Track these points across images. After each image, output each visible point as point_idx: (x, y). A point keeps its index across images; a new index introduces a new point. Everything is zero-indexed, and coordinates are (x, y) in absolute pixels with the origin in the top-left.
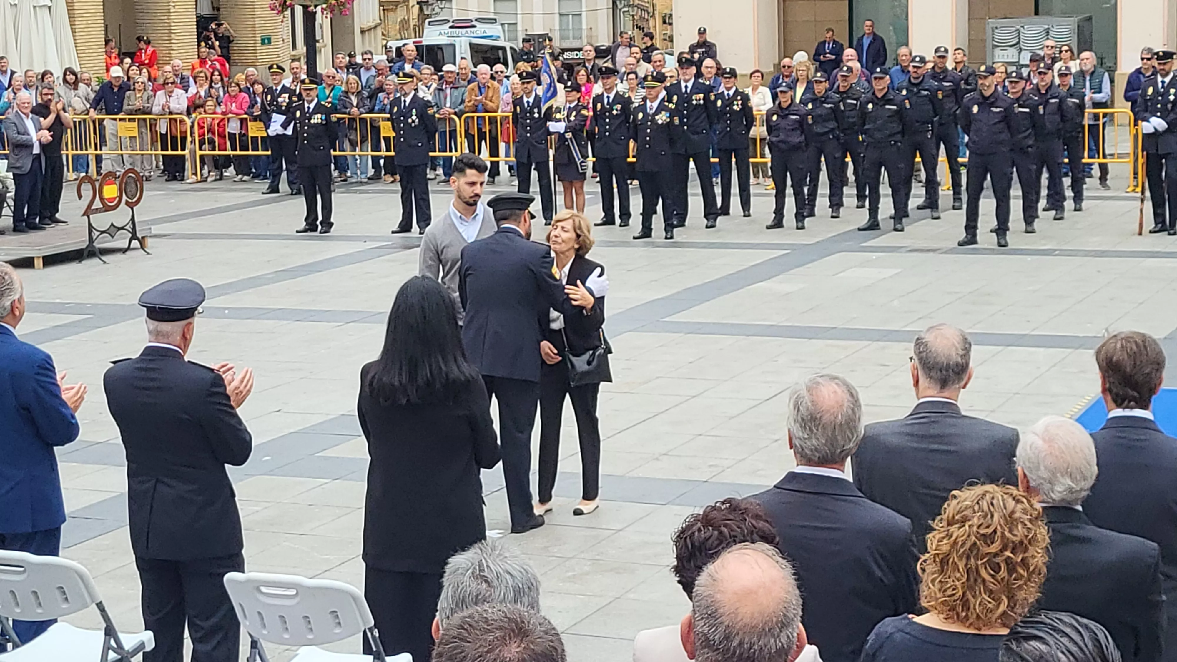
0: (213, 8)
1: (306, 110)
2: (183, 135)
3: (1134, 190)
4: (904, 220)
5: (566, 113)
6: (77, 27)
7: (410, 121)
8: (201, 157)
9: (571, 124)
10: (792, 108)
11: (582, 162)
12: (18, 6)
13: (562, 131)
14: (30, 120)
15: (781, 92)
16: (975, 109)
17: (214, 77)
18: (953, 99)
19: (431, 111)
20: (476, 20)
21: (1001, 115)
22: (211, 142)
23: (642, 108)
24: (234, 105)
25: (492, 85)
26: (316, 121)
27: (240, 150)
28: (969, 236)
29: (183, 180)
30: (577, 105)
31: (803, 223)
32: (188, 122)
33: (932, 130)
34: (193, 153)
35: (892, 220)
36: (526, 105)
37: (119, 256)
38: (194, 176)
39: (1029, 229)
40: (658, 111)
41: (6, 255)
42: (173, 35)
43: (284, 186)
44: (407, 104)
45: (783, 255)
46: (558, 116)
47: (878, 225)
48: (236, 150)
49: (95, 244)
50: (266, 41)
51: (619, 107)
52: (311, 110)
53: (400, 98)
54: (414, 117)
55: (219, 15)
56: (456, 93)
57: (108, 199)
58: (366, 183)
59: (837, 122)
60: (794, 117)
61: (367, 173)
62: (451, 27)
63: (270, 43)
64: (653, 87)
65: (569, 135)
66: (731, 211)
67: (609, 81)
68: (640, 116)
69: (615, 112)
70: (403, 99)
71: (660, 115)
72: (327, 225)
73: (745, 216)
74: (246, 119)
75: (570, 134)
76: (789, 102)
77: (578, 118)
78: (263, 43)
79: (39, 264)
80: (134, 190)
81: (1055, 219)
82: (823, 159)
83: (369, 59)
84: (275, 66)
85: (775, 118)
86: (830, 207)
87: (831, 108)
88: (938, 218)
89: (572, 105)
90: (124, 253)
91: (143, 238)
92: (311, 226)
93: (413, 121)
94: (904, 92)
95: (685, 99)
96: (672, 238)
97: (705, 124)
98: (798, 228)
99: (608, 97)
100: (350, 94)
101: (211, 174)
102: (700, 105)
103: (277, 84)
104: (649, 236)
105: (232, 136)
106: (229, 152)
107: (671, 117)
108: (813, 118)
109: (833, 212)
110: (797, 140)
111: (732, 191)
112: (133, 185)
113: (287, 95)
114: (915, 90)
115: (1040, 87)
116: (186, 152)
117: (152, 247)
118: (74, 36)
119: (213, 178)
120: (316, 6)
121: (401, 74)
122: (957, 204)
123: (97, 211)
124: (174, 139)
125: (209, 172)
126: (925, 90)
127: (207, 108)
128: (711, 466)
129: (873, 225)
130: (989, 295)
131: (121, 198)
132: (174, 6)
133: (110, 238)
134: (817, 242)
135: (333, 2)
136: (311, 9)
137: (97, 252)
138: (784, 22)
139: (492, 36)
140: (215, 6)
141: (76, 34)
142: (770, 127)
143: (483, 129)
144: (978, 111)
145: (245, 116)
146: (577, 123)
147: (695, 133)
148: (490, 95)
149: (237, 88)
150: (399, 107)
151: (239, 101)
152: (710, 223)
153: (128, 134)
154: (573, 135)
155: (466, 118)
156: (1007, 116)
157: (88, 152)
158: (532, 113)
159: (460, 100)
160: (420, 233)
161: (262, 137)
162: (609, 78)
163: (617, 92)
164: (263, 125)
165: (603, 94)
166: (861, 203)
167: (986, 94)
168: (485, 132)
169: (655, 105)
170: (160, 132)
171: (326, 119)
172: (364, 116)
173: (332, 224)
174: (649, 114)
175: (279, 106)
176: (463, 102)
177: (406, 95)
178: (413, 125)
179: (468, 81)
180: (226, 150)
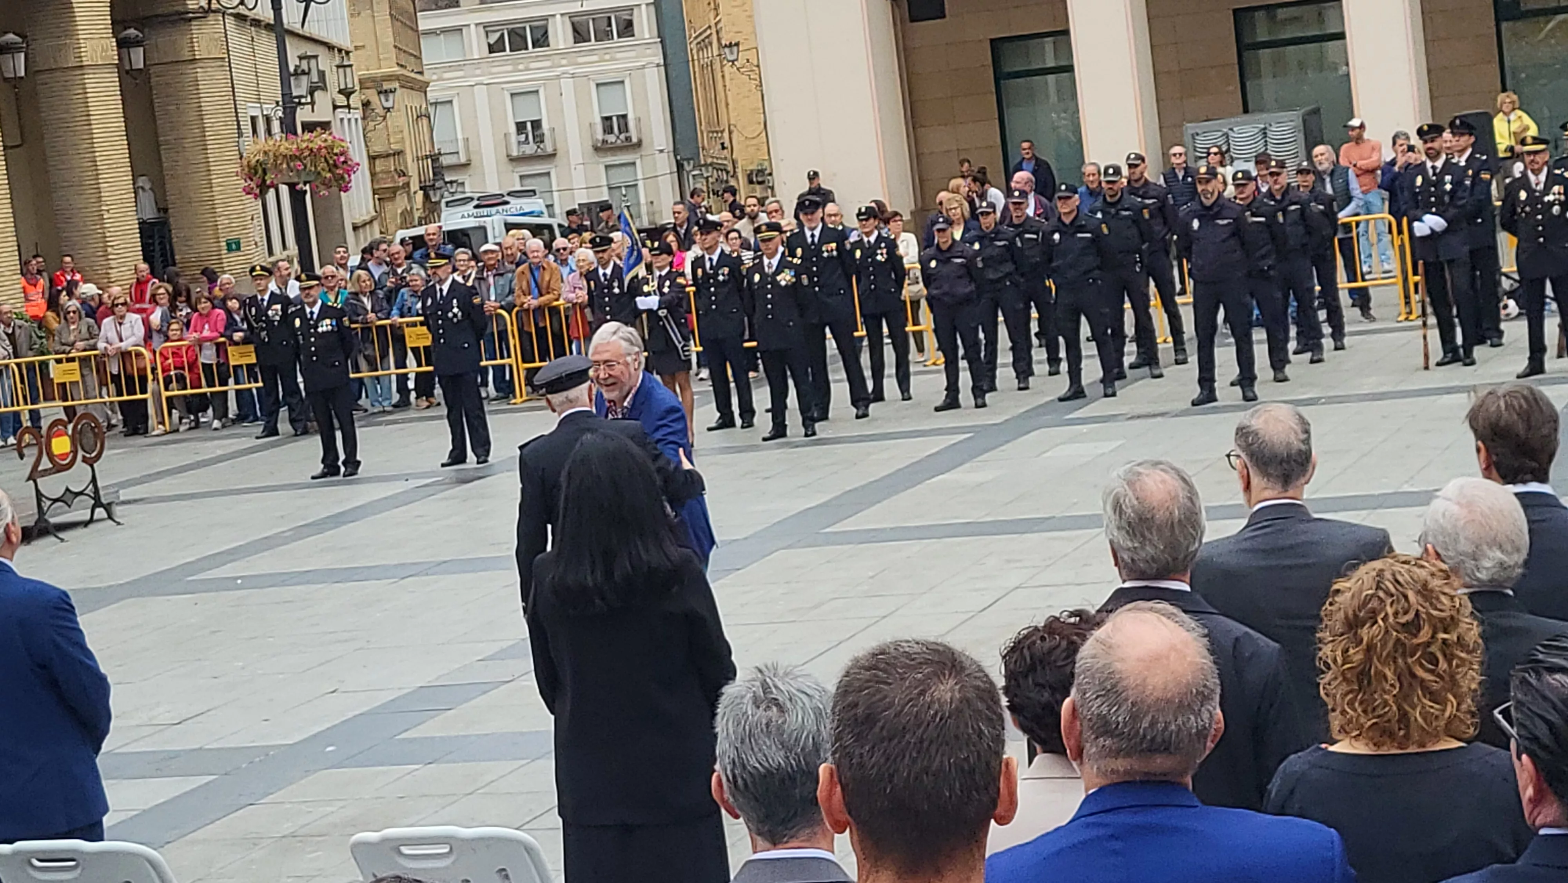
0: (159, 210)
1: (309, 316)
2: (142, 373)
3: (1407, 319)
4: (1119, 383)
5: (656, 283)
7: (450, 315)
8: (169, 399)
9: (664, 298)
10: (954, 249)
11: (684, 346)
13: (655, 308)
15: (939, 230)
16: (1196, 224)
18: (1160, 220)
19: (477, 301)
20: (509, 194)
21: (1229, 228)
22: (181, 379)
23: (758, 267)
24: (207, 326)
25: (549, 265)
26: (325, 329)
27: (220, 385)
28: (1205, 393)
29: (146, 432)
30: (670, 272)
31: (983, 400)
32: (147, 354)
33: (1140, 262)
34: (157, 396)
35: (1101, 384)
36: (602, 279)
37: (80, 532)
38: (160, 426)
39: (1280, 376)
40: (779, 271)
42: (109, 249)
43: (284, 426)
44: (445, 293)
45: (963, 441)
46: (646, 289)
47: (1083, 392)
48: (214, 386)
49: (46, 517)
50: (234, 246)
51: (726, 270)
52: (315, 316)
53: (434, 286)
54: (455, 310)
55: (168, 219)
56: (501, 281)
57: (57, 456)
58: (390, 412)
59: (1015, 263)
60: (959, 261)
61: (390, 399)
62: (476, 207)
63: (238, 249)
64: (770, 240)
65: (662, 313)
66: (886, 396)
67: (709, 237)
68: (757, 278)
69: (721, 278)
70: (438, 287)
71: (783, 275)
72: (353, 464)
73: (903, 399)
74: (224, 343)
75: (665, 311)
76: (950, 242)
77: (673, 289)
78: (230, 250)
80: (92, 442)
81: (1312, 362)
84: (258, 268)
85: (933, 264)
86: (1016, 377)
87: (1004, 246)
88: (1161, 376)
89: (663, 273)
90: (86, 526)
91: (110, 504)
92: (330, 468)
93: (455, 315)
94: (1099, 215)
95: (812, 252)
96: (814, 434)
97: (842, 281)
98: (977, 406)
99: (711, 260)
100: (360, 297)
101: (184, 421)
102: (833, 257)
103: (262, 292)
104: (784, 435)
105: (207, 367)
106: (205, 390)
107: (797, 276)
108: (983, 260)
109: (1020, 383)
110: (967, 290)
112: (91, 435)
113: (279, 307)
114: (1113, 211)
115: (1275, 193)
116: (148, 396)
117: (123, 516)
119: (187, 426)
120: (305, 184)
122: (1181, 357)
123: (46, 473)
124: (130, 379)
125: (181, 419)
126: (1127, 209)
127: (170, 333)
129: (1076, 393)
131: (75, 452)
132: (108, 211)
133: (67, 508)
134: (1006, 420)
135: (329, 175)
136: (299, 187)
137: (51, 529)
138: (918, 156)
139: (532, 212)
140: (161, 207)
142: (928, 278)
143: (541, 325)
144: (1200, 227)
145: (222, 339)
146: (673, 294)
147: (830, 295)
148: (547, 278)
149: (209, 304)
150: (434, 298)
151: (212, 322)
152: (860, 413)
153: (67, 379)
154: (669, 312)
155: (518, 312)
156: (1238, 230)
157: (16, 408)
158: (611, 287)
159: (507, 290)
160: (478, 463)
161: (248, 365)
162: (708, 233)
163: (722, 251)
164: (251, 348)
165: (703, 256)
166: (1053, 369)
167: (1208, 203)
168: (545, 328)
169: (775, 262)
170: (111, 372)
171: (337, 324)
172: (381, 322)
173: (359, 463)
174: (767, 275)
175: (270, 321)
176: (512, 291)
177: (441, 281)
178: (455, 320)
179: (515, 264)
180: (201, 387)
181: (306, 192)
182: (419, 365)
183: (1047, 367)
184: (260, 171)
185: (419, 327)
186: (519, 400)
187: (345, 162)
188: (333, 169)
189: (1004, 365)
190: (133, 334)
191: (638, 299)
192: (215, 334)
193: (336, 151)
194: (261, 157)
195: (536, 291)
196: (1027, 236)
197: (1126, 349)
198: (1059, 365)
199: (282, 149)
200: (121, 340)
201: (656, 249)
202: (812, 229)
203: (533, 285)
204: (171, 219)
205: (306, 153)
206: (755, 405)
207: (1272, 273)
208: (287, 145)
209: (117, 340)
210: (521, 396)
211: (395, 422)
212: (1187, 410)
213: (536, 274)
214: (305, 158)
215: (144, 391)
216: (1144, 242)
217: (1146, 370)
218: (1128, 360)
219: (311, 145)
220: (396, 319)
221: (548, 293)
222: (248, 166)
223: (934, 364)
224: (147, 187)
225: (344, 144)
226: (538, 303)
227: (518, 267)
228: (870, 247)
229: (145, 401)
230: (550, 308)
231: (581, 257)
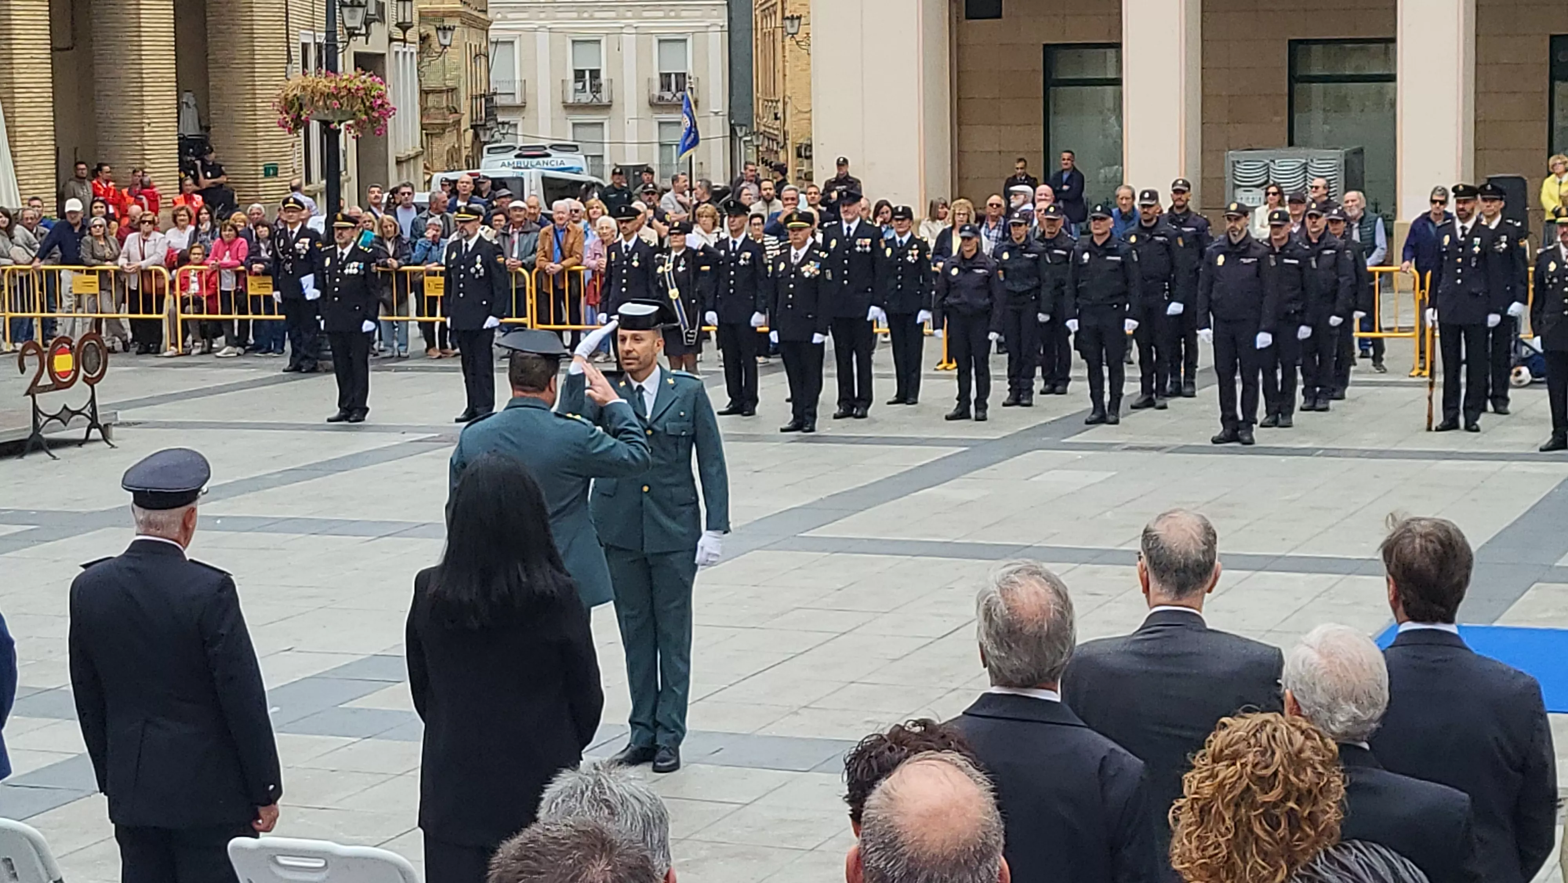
0: (201, 128)
1: (339, 256)
2: (160, 293)
6: (19, 149)
7: (473, 270)
8: (184, 321)
10: (977, 260)
11: (689, 332)
16: (1221, 260)
17: (201, 217)
18: (1196, 249)
20: (551, 147)
24: (228, 253)
25: (573, 228)
26: (352, 271)
27: (237, 313)
28: (1227, 431)
29: (158, 352)
32: (167, 274)
34: (173, 316)
36: (624, 250)
37: (74, 450)
38: (173, 348)
44: (470, 249)
45: (958, 454)
48: (230, 313)
49: (41, 432)
50: (271, 171)
51: (749, 255)
52: (345, 257)
53: (460, 241)
54: (479, 266)
55: (207, 138)
56: (526, 239)
57: (58, 373)
60: (981, 271)
62: (517, 156)
63: (276, 174)
64: (799, 230)
67: (737, 220)
68: (782, 266)
69: (742, 262)
70: (464, 242)
71: (808, 266)
74: (244, 272)
76: (974, 251)
78: (267, 175)
80: (95, 361)
83: (409, 194)
84: (291, 200)
85: (955, 272)
87: (1034, 259)
89: (679, 254)
90: (80, 445)
91: (106, 425)
93: (478, 271)
99: (734, 243)
100: (385, 240)
101: (196, 344)
102: (866, 252)
103: (292, 225)
105: (226, 295)
107: (822, 269)
112: (94, 354)
113: (307, 240)
116: (164, 316)
117: (119, 440)
118: (14, 162)
119: (199, 350)
120: (340, 123)
123: (46, 389)
124: (147, 298)
125: (194, 342)
127: (192, 257)
128: (868, 722)
131: (77, 372)
132: (149, 124)
133: (62, 425)
134: (1003, 437)
135: (364, 117)
136: (332, 126)
137: (45, 444)
138: (960, 152)
139: (571, 168)
140: (203, 124)
141: (18, 159)
142: (948, 285)
143: (561, 287)
144: (1224, 263)
145: (242, 268)
147: (858, 291)
148: (571, 241)
149: (233, 232)
151: (235, 249)
153: (86, 291)
155: (538, 273)
157: (32, 314)
158: (630, 260)
159: (531, 248)
161: (265, 296)
164: (270, 280)
165: (727, 239)
167: (1235, 240)
168: (564, 289)
169: (802, 252)
170: (129, 288)
171: (364, 269)
172: (404, 268)
173: (367, 409)
174: (792, 265)
175: (296, 254)
176: (534, 250)
177: (468, 237)
178: (477, 276)
179: (538, 224)
180: (217, 313)
181: (340, 131)
184: (297, 105)
185: (438, 277)
187: (382, 105)
188: (370, 112)
190: (155, 253)
192: (237, 262)
193: (373, 93)
194: (298, 92)
195: (559, 252)
196: (1055, 252)
199: (321, 87)
200: (143, 258)
202: (848, 222)
203: (556, 246)
204: (211, 138)
205: (344, 93)
208: (325, 82)
209: (140, 258)
211: (406, 370)
213: (560, 235)
214: (342, 97)
215: (160, 311)
219: (349, 85)
221: (571, 256)
222: (286, 98)
223: (945, 368)
224: (191, 104)
225: (383, 87)
226: (559, 267)
227: (542, 227)
228: (901, 247)
229: (160, 321)
230: (570, 272)
231: (604, 225)
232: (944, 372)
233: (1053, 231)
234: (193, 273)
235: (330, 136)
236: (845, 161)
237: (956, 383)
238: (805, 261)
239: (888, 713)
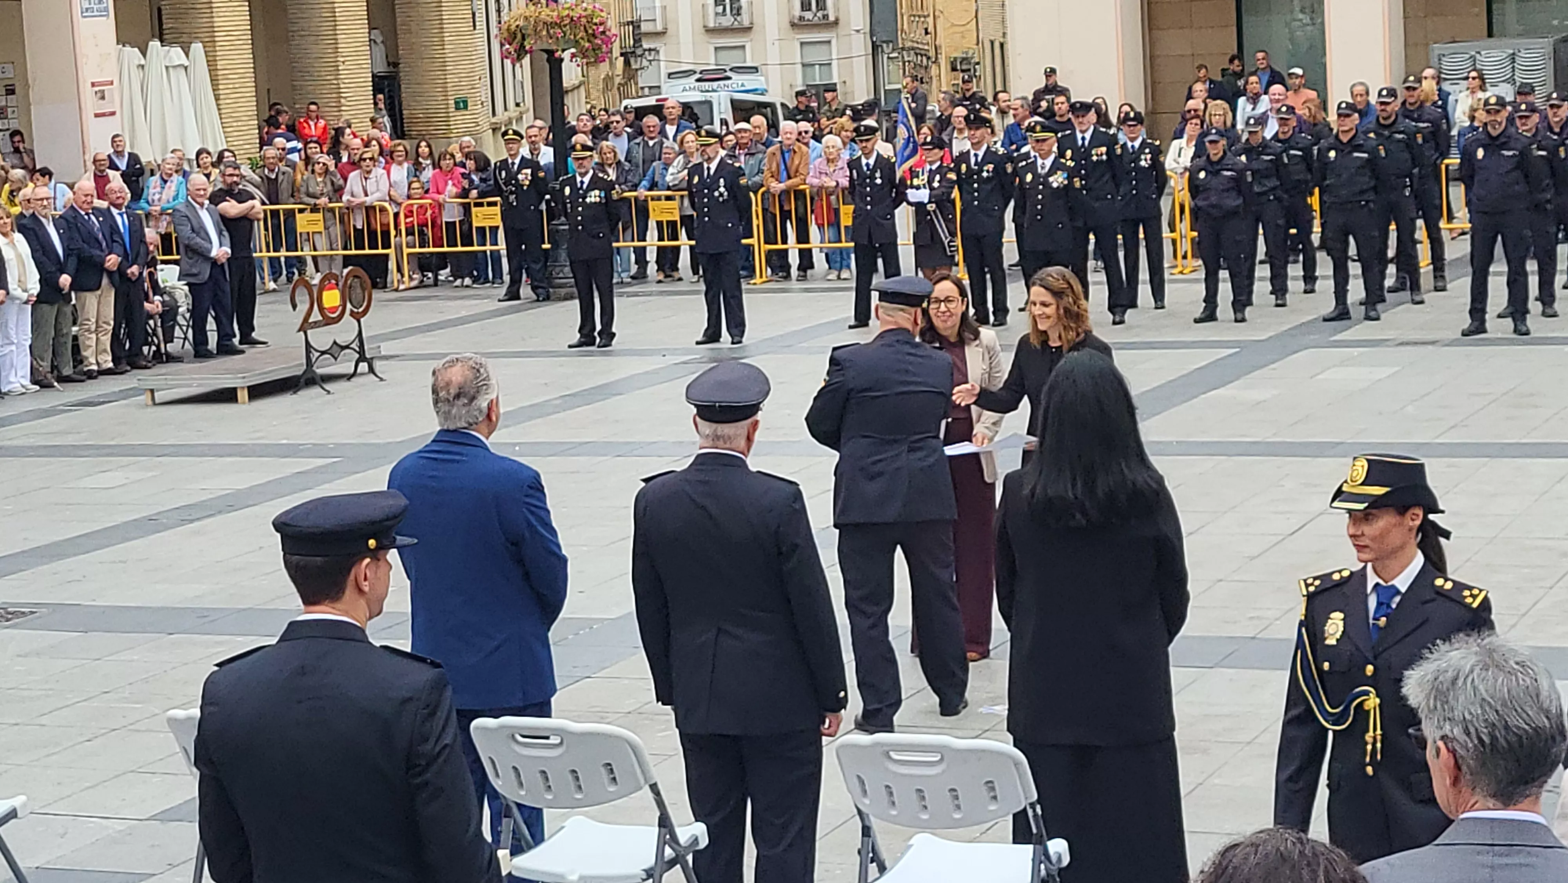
0: (389, 64)
1: (579, 185)
2: (385, 228)
4: (1379, 307)
5: (926, 177)
6: (222, 92)
7: (716, 194)
9: (934, 192)
10: (1225, 161)
11: (951, 241)
12: (146, 68)
13: (926, 201)
14: (205, 211)
15: (1211, 142)
16: (1480, 153)
17: (420, 150)
18: (1432, 144)
19: (743, 181)
20: (731, 70)
21: (1516, 159)
22: (423, 237)
23: (1031, 167)
25: (800, 148)
26: (593, 200)
27: (463, 245)
28: (1476, 323)
29: (385, 287)
30: (940, 167)
31: (1244, 315)
32: (391, 209)
33: (1411, 186)
34: (399, 251)
35: (1363, 307)
36: (865, 168)
37: (344, 384)
38: (400, 282)
39: (1549, 311)
41: (199, 386)
42: (343, 100)
43: (526, 291)
44: (712, 172)
45: (1230, 355)
46: (916, 182)
47: (1348, 313)
48: (456, 246)
49: (314, 368)
50: (462, 104)
51: (991, 167)
52: (585, 186)
53: (701, 164)
54: (722, 189)
55: (397, 73)
56: (752, 161)
57: (327, 309)
58: (629, 284)
59: (1279, 178)
60: (1229, 173)
61: (629, 271)
62: (698, 80)
63: (466, 108)
64: (1044, 140)
65: (931, 207)
66: (1139, 302)
67: (978, 133)
68: (1029, 178)
69: (985, 174)
70: (706, 165)
71: (1056, 176)
72: (608, 336)
73: (1156, 308)
74: (469, 204)
75: (934, 205)
76: (1221, 153)
77: (944, 184)
78: (457, 109)
79: (243, 397)
80: (361, 295)
82: (1261, 231)
84: (511, 132)
85: (1202, 175)
86: (1272, 293)
87: (1271, 160)
88: (1422, 302)
89: (934, 167)
90: (349, 379)
91: (372, 359)
92: (586, 338)
93: (721, 195)
94: (1372, 135)
95: (1082, 154)
97: (1111, 186)
98: (1236, 321)
99: (976, 155)
100: (606, 167)
102: (1102, 161)
103: (513, 156)
105: (450, 225)
106: (446, 249)
107: (1070, 178)
108: (1253, 174)
109: (1277, 299)
110: (1235, 203)
111: (1141, 277)
112: (359, 290)
113: (529, 171)
114: (1386, 133)
115: (1553, 124)
117: (383, 371)
118: (218, 105)
120: (563, 51)
121: (703, 133)
122: (1440, 284)
123: (316, 325)
124: (372, 234)
126: (1400, 132)
128: (1251, 618)
129: (1342, 314)
130: (1532, 395)
131: (344, 307)
132: (343, 62)
133: (333, 360)
134: (1271, 337)
135: (587, 45)
136: (557, 55)
137: (318, 379)
138: (1152, 57)
139: (756, 90)
140: (391, 60)
141: (221, 102)
142: (1195, 188)
143: (786, 208)
144: (1484, 157)
145: (467, 200)
146: (944, 190)
147: (1097, 199)
148: (797, 162)
150: (701, 176)
152: (1117, 319)
153: (310, 229)
154: (937, 206)
155: (763, 194)
156: (1523, 160)
158: (873, 178)
159: (757, 170)
160: (733, 343)
161: (492, 228)
162: (977, 129)
163: (988, 147)
164: (499, 210)
165: (968, 152)
166: (1309, 287)
167: (1494, 133)
168: (790, 211)
169: (1048, 162)
170: (354, 226)
171: (606, 197)
172: (626, 194)
173: (614, 334)
174: (1040, 176)
175: (519, 186)
176: (760, 171)
177: (709, 160)
178: (721, 199)
179: (763, 144)
180: (442, 246)
181: (562, 60)
182: (661, 239)
183: (1303, 284)
184: (519, 36)
185: (663, 202)
186: (757, 280)
187: (603, 33)
188: (592, 39)
189: (1262, 279)
190: (378, 190)
191: (909, 191)
193: (595, 21)
194: (521, 23)
195: (785, 173)
196: (1292, 152)
197: (1388, 271)
198: (1314, 283)
199: (543, 16)
200: (366, 195)
201: (929, 144)
202: (1083, 132)
203: (782, 166)
204: (401, 74)
205: (567, 21)
206: (1009, 305)
207: (1549, 206)
208: (548, 11)
209: (363, 194)
210: (761, 276)
211: (636, 295)
212: (1457, 339)
213: (786, 155)
214: (565, 26)
215: (387, 245)
216: (1415, 167)
217: (1406, 295)
218: (1389, 282)
219: (571, 14)
220: (642, 192)
221: (796, 176)
222: (508, 30)
224: (379, 41)
225: (603, 14)
226: (782, 186)
227: (767, 147)
228: (1134, 152)
229: (386, 256)
230: (795, 191)
231: (830, 144)
232: (1181, 276)
233: (1286, 129)
234: (415, 207)
235: (555, 65)
236: (1053, 71)
237: (1204, 286)
238: (1052, 171)
239: (1269, 609)
